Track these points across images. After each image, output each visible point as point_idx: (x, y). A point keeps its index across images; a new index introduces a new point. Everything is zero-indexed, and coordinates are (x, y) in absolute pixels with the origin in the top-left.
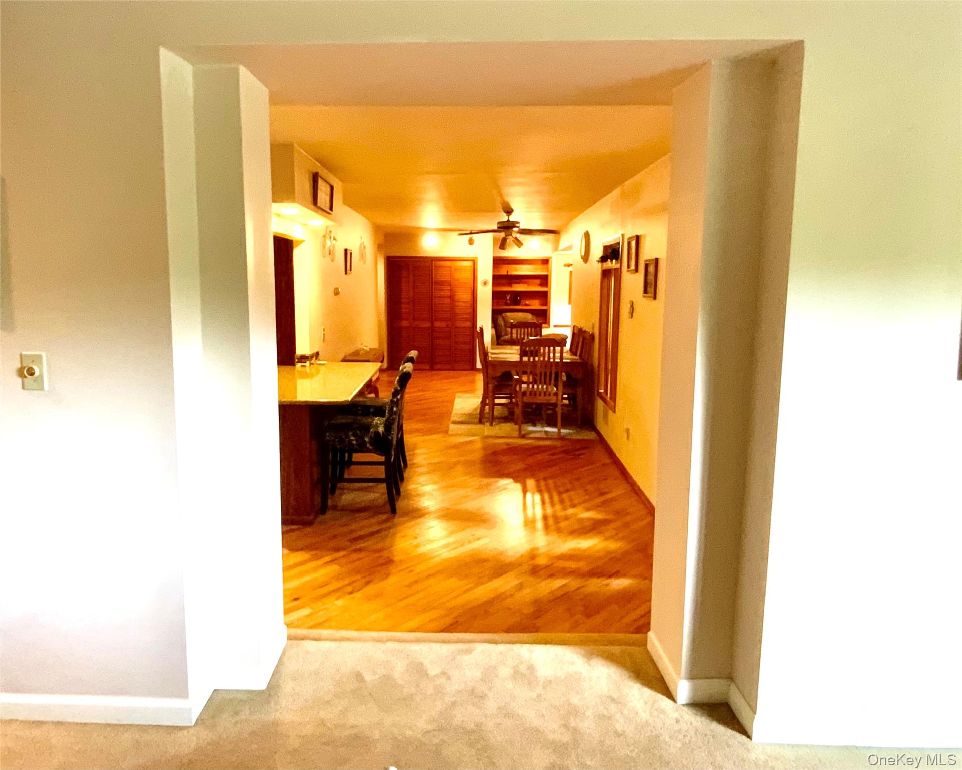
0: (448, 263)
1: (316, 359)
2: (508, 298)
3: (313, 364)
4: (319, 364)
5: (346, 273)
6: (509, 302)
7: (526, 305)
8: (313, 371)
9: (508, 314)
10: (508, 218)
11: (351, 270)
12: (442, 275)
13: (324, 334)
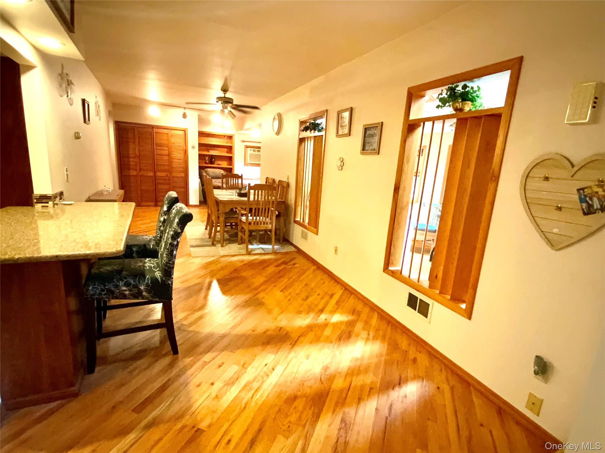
0: (165, 131)
1: (61, 199)
2: (207, 159)
3: (57, 204)
4: (64, 204)
5: (85, 122)
6: (207, 162)
7: (219, 164)
8: (58, 211)
9: (209, 169)
10: (225, 95)
11: (89, 120)
12: (161, 139)
13: (67, 174)
